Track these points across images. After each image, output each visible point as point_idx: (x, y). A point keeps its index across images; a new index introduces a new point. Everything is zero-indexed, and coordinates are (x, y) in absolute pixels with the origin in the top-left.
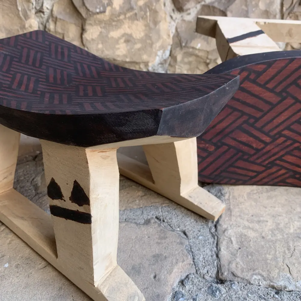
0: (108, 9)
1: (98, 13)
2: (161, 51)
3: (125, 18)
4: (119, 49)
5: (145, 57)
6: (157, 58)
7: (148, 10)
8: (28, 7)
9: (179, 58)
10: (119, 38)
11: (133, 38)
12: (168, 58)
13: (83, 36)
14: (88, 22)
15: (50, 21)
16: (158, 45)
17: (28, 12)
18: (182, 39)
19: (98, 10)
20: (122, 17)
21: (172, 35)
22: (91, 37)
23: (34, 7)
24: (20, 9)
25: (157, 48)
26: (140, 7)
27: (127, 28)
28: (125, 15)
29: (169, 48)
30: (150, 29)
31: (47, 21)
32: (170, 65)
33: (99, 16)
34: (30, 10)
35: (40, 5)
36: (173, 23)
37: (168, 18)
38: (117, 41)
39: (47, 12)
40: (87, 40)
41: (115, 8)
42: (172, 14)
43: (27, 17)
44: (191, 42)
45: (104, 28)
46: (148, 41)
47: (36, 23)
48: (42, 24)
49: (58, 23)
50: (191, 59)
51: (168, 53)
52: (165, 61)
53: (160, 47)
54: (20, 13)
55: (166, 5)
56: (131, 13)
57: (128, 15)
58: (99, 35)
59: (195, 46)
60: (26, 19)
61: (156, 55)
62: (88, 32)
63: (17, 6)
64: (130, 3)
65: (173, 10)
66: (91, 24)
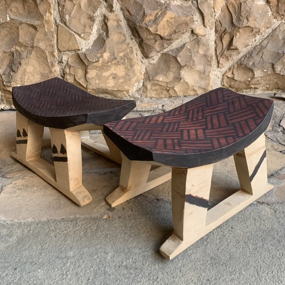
0: (101, 59)
1: (94, 62)
2: (137, 83)
3: (112, 64)
4: (109, 83)
5: (126, 87)
6: (135, 87)
7: (126, 58)
8: (54, 60)
9: (149, 87)
10: (109, 76)
11: (118, 76)
12: (142, 87)
13: (86, 76)
14: (89, 67)
15: (67, 67)
16: (134, 79)
17: (54, 63)
18: (150, 75)
19: (94, 61)
20: (110, 64)
21: (143, 73)
22: (91, 76)
23: (57, 60)
24: (49, 61)
25: (134, 81)
26: (121, 57)
27: (113, 70)
28: (112, 62)
29: (142, 81)
30: (129, 70)
31: (65, 67)
32: (143, 91)
33: (95, 64)
34: (55, 62)
35: (61, 58)
36: (143, 65)
37: (140, 63)
38: (108, 78)
39: (65, 63)
40: (89, 78)
41: (105, 59)
42: (142, 60)
43: (53, 65)
44: (156, 77)
45: (99, 70)
46: (128, 78)
47: (58, 69)
48: (62, 69)
49: (71, 68)
50: (157, 87)
51: (141, 84)
52: (140, 89)
53: (135, 81)
54: (49, 64)
55: (138, 54)
56: (115, 61)
57: (114, 62)
58: (96, 75)
59: (158, 79)
60: (52, 67)
61: (134, 86)
62: (89, 74)
63: (47, 60)
64: (114, 55)
65: (143, 58)
66: (91, 69)
